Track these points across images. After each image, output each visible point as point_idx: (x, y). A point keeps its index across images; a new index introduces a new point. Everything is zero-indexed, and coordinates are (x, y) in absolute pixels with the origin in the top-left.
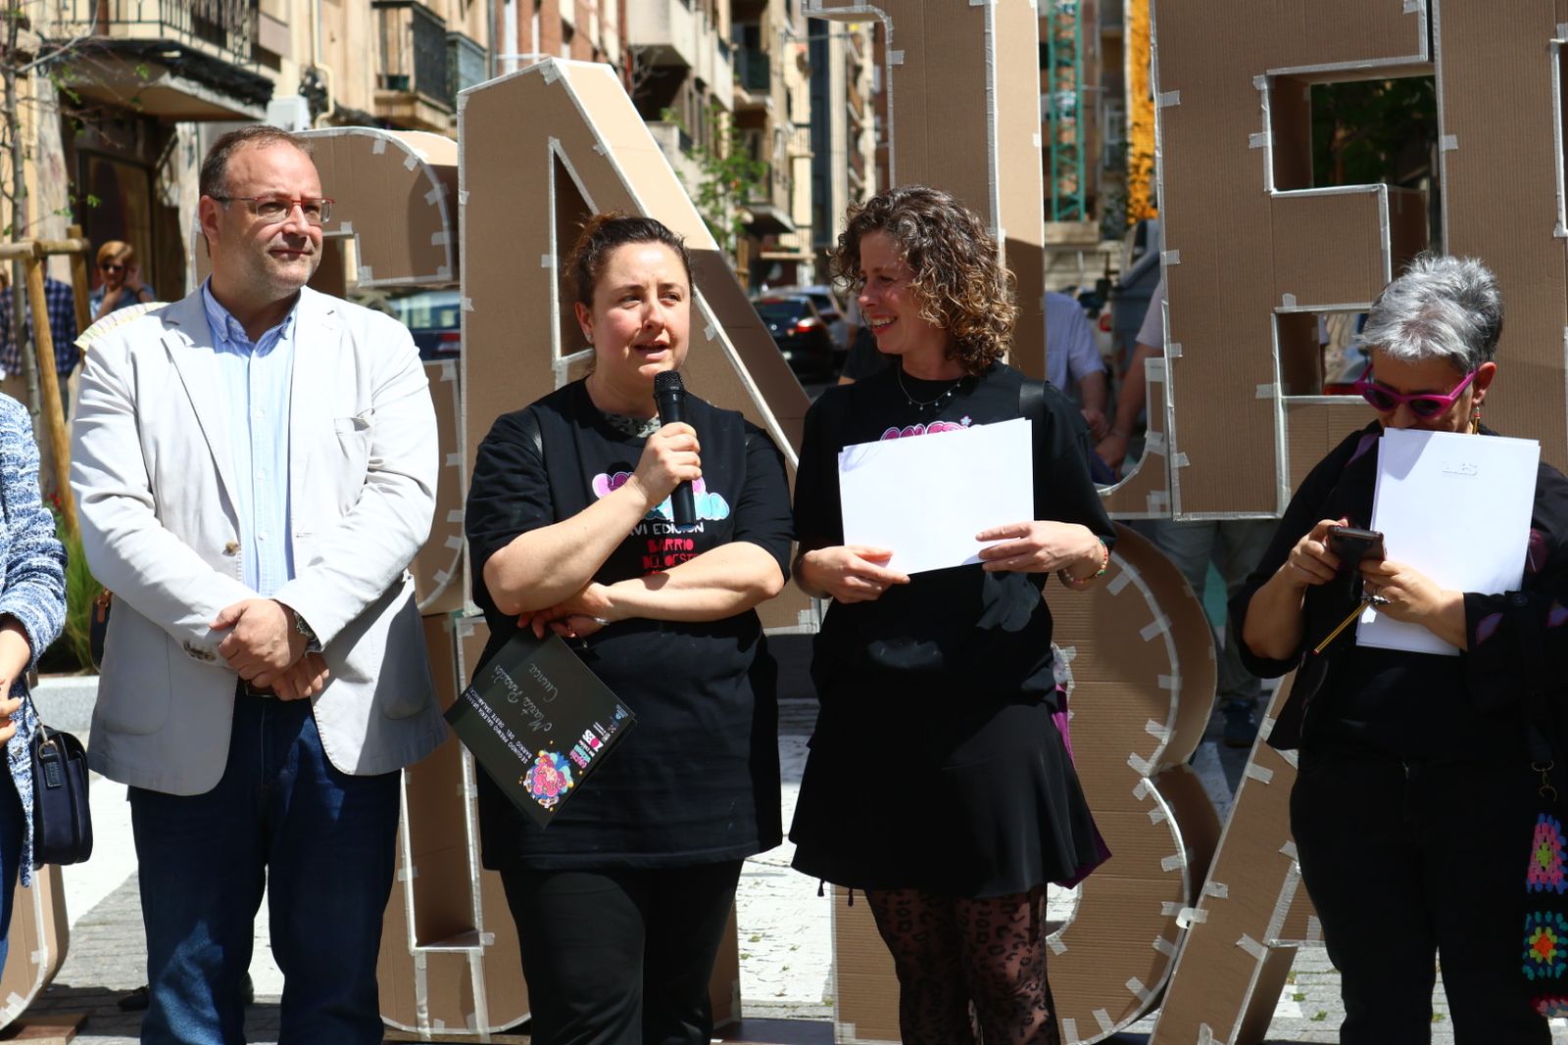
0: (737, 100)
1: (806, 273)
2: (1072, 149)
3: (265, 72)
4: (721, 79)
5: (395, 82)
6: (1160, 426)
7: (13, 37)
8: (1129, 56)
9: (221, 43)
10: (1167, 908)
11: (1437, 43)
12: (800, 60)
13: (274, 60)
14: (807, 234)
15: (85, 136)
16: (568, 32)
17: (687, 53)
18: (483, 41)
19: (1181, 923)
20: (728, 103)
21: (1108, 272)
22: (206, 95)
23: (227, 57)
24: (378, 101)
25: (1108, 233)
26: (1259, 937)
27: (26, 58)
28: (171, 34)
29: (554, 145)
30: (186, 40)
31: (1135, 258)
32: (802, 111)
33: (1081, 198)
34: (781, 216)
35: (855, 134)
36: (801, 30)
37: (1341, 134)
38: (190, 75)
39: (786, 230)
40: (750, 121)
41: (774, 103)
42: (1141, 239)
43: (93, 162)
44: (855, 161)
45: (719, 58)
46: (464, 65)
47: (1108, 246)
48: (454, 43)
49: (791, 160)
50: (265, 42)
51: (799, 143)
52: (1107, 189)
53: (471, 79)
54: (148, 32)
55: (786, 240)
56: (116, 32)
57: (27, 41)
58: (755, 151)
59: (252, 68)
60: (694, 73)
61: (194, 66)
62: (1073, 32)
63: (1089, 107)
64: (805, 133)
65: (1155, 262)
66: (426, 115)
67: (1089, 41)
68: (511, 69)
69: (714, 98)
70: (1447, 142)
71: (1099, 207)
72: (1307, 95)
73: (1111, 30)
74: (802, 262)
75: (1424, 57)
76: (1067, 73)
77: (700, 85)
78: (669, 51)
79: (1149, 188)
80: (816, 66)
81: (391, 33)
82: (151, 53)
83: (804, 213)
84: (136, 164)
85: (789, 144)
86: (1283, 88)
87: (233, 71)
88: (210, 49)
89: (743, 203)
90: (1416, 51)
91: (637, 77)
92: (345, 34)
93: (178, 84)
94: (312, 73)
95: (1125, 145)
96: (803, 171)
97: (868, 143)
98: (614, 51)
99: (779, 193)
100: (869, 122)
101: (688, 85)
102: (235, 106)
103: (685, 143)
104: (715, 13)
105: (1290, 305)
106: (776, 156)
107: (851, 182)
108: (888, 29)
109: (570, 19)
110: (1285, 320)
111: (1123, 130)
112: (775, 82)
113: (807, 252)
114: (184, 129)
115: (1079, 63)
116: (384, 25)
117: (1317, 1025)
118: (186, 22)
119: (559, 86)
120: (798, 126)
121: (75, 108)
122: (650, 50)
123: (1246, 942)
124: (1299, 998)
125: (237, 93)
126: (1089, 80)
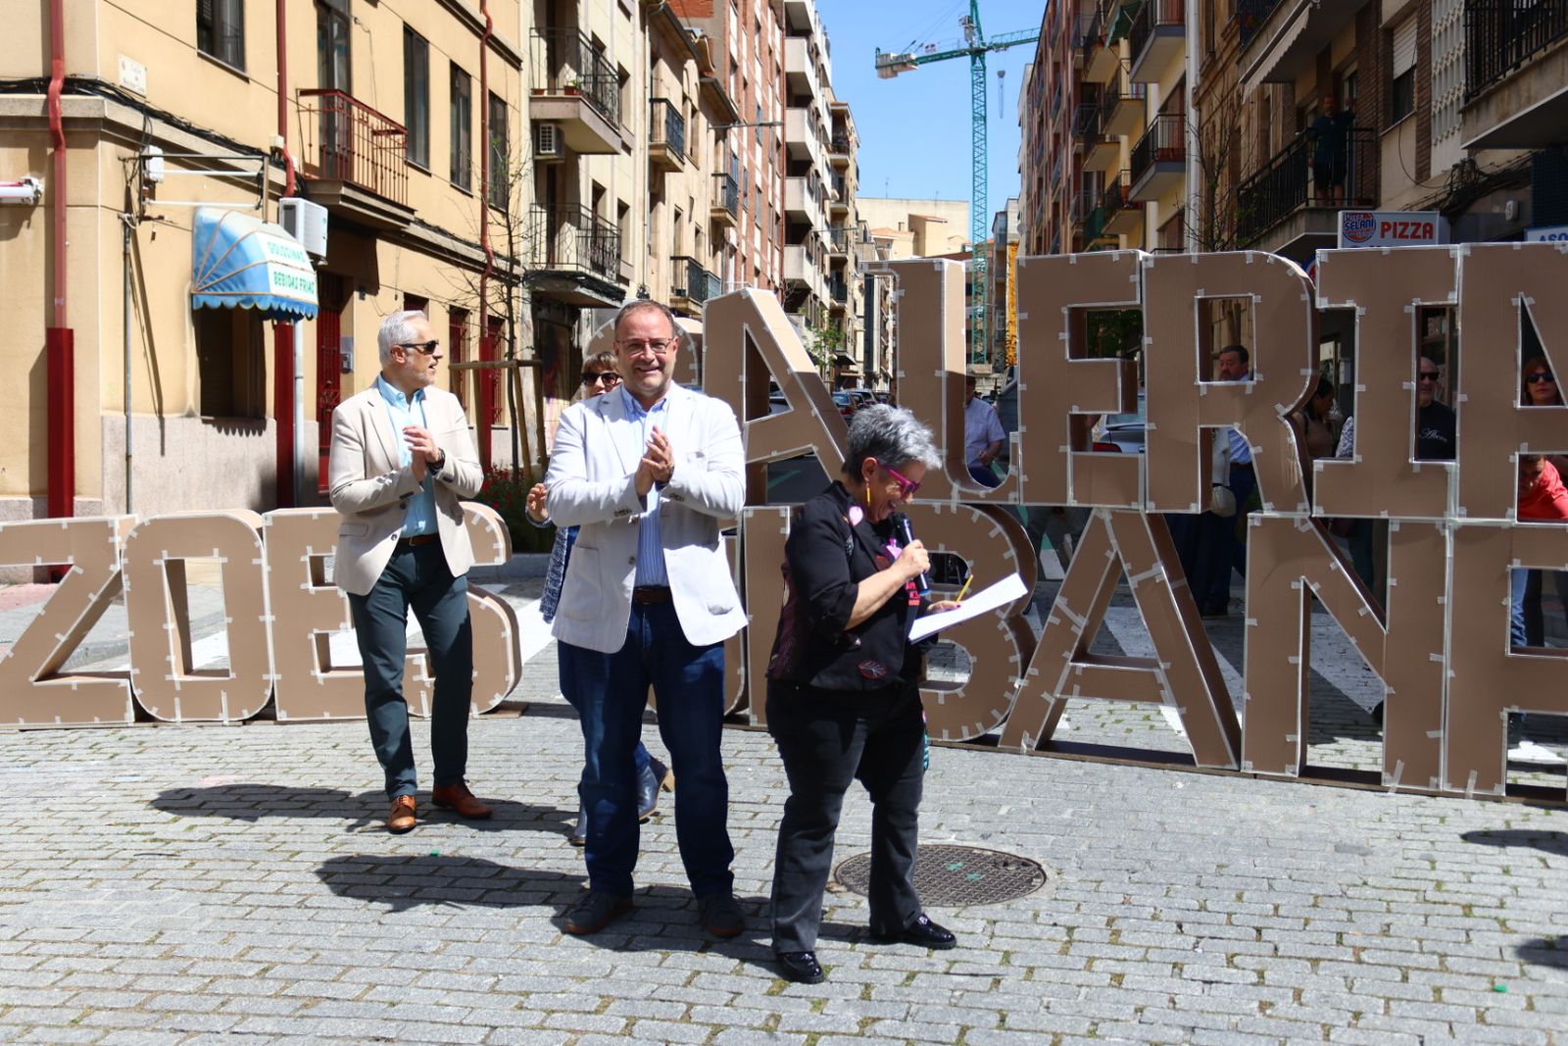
0: (831, 304)
1: (861, 383)
2: (981, 331)
3: (622, 286)
4: (825, 295)
5: (679, 292)
6: (1015, 463)
7: (511, 269)
8: (1008, 290)
9: (603, 273)
10: (1010, 679)
11: (1144, 296)
12: (860, 287)
13: (626, 282)
14: (862, 365)
15: (543, 313)
16: (757, 272)
17: (810, 283)
18: (720, 276)
19: (1016, 686)
20: (828, 306)
21: (996, 387)
22: (596, 296)
23: (606, 280)
24: (672, 301)
25: (996, 370)
26: (1051, 692)
27: (517, 277)
28: (581, 269)
29: (746, 326)
30: (588, 272)
31: (1008, 382)
32: (861, 311)
33: (985, 353)
34: (851, 357)
35: (884, 323)
36: (861, 275)
37: (1101, 330)
38: (588, 287)
39: (853, 364)
40: (837, 314)
41: (849, 306)
42: (1011, 374)
43: (545, 324)
44: (884, 333)
45: (824, 285)
46: (711, 286)
47: (995, 375)
48: (706, 276)
49: (856, 332)
50: (623, 273)
51: (859, 325)
52: (996, 350)
53: (714, 293)
54: (572, 268)
55: (852, 368)
56: (558, 268)
57: (517, 270)
58: (839, 328)
59: (617, 285)
60: (813, 292)
61: (591, 283)
62: (983, 279)
63: (990, 313)
64: (862, 320)
65: (1016, 385)
66: (693, 307)
67: (990, 284)
68: (731, 290)
69: (821, 303)
70: (1147, 340)
71: (993, 358)
72: (1085, 316)
73: (1000, 279)
74: (859, 377)
75: (1138, 302)
76: (979, 297)
77: (815, 297)
78: (803, 282)
79: (1015, 351)
80: (868, 290)
81: (679, 271)
82: (573, 277)
83: (860, 356)
84: (564, 326)
85: (855, 324)
86: (1074, 312)
87: (608, 286)
88: (598, 276)
89: (833, 350)
90: (1135, 299)
91: (787, 293)
92: (658, 271)
93: (583, 291)
94: (643, 288)
95: (1005, 331)
96: (861, 337)
97: (890, 326)
98: (777, 282)
99: (850, 347)
100: (890, 316)
101: (810, 297)
102: (608, 301)
103: (808, 323)
104: (823, 265)
105: (1076, 411)
106: (849, 330)
107: (882, 342)
108: (898, 280)
109: (758, 267)
110: (1074, 418)
111: (1004, 325)
112: (849, 297)
113: (861, 373)
114: (585, 312)
115: (986, 294)
116: (675, 267)
117: (1076, 732)
118: (588, 264)
119: (749, 300)
120: (859, 317)
121: (538, 302)
122: (794, 281)
123: (1045, 696)
124: (1068, 720)
125: (609, 295)
126: (989, 301)
